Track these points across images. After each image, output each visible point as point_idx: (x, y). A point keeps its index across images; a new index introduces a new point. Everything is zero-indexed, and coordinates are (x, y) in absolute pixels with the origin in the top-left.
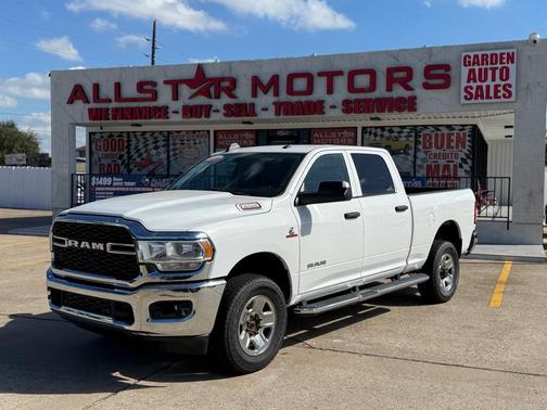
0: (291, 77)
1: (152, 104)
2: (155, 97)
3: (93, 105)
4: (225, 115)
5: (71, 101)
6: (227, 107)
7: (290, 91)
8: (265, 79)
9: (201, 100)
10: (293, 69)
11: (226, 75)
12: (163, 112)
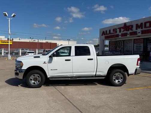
0: (145, 23)
1: (116, 34)
2: (116, 32)
3: (106, 35)
4: (130, 35)
5: (102, 35)
6: (130, 33)
7: (145, 27)
8: (139, 24)
9: (125, 32)
10: (146, 21)
11: (131, 25)
12: (118, 36)
